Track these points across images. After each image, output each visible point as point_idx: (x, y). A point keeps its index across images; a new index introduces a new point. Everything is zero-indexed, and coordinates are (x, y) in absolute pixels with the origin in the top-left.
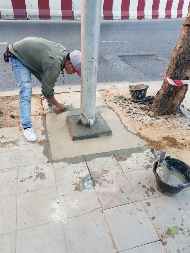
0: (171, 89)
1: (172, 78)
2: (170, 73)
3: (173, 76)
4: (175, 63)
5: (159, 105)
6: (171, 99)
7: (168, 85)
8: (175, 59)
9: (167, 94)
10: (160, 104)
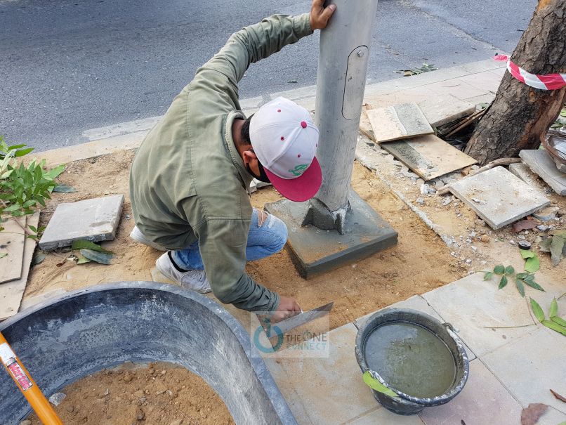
0: (532, 100)
1: (535, 71)
2: (531, 57)
3: (541, 65)
4: (548, 31)
5: (493, 141)
6: (528, 126)
7: (523, 90)
8: (549, 20)
9: (519, 113)
10: (496, 139)
